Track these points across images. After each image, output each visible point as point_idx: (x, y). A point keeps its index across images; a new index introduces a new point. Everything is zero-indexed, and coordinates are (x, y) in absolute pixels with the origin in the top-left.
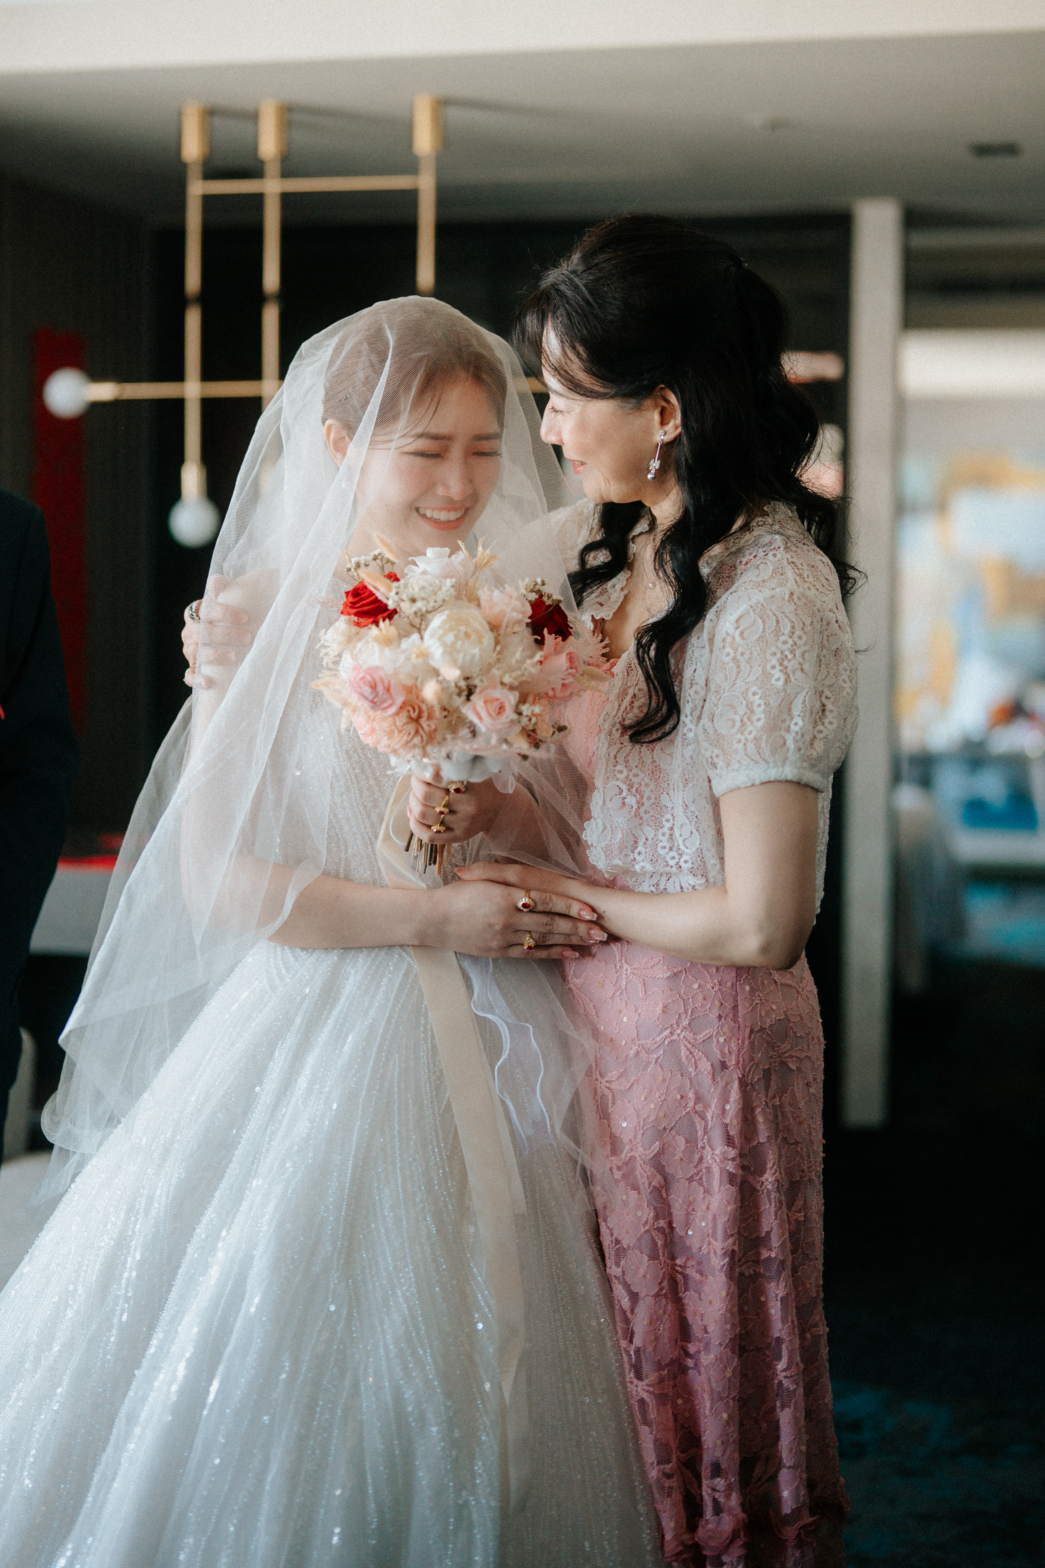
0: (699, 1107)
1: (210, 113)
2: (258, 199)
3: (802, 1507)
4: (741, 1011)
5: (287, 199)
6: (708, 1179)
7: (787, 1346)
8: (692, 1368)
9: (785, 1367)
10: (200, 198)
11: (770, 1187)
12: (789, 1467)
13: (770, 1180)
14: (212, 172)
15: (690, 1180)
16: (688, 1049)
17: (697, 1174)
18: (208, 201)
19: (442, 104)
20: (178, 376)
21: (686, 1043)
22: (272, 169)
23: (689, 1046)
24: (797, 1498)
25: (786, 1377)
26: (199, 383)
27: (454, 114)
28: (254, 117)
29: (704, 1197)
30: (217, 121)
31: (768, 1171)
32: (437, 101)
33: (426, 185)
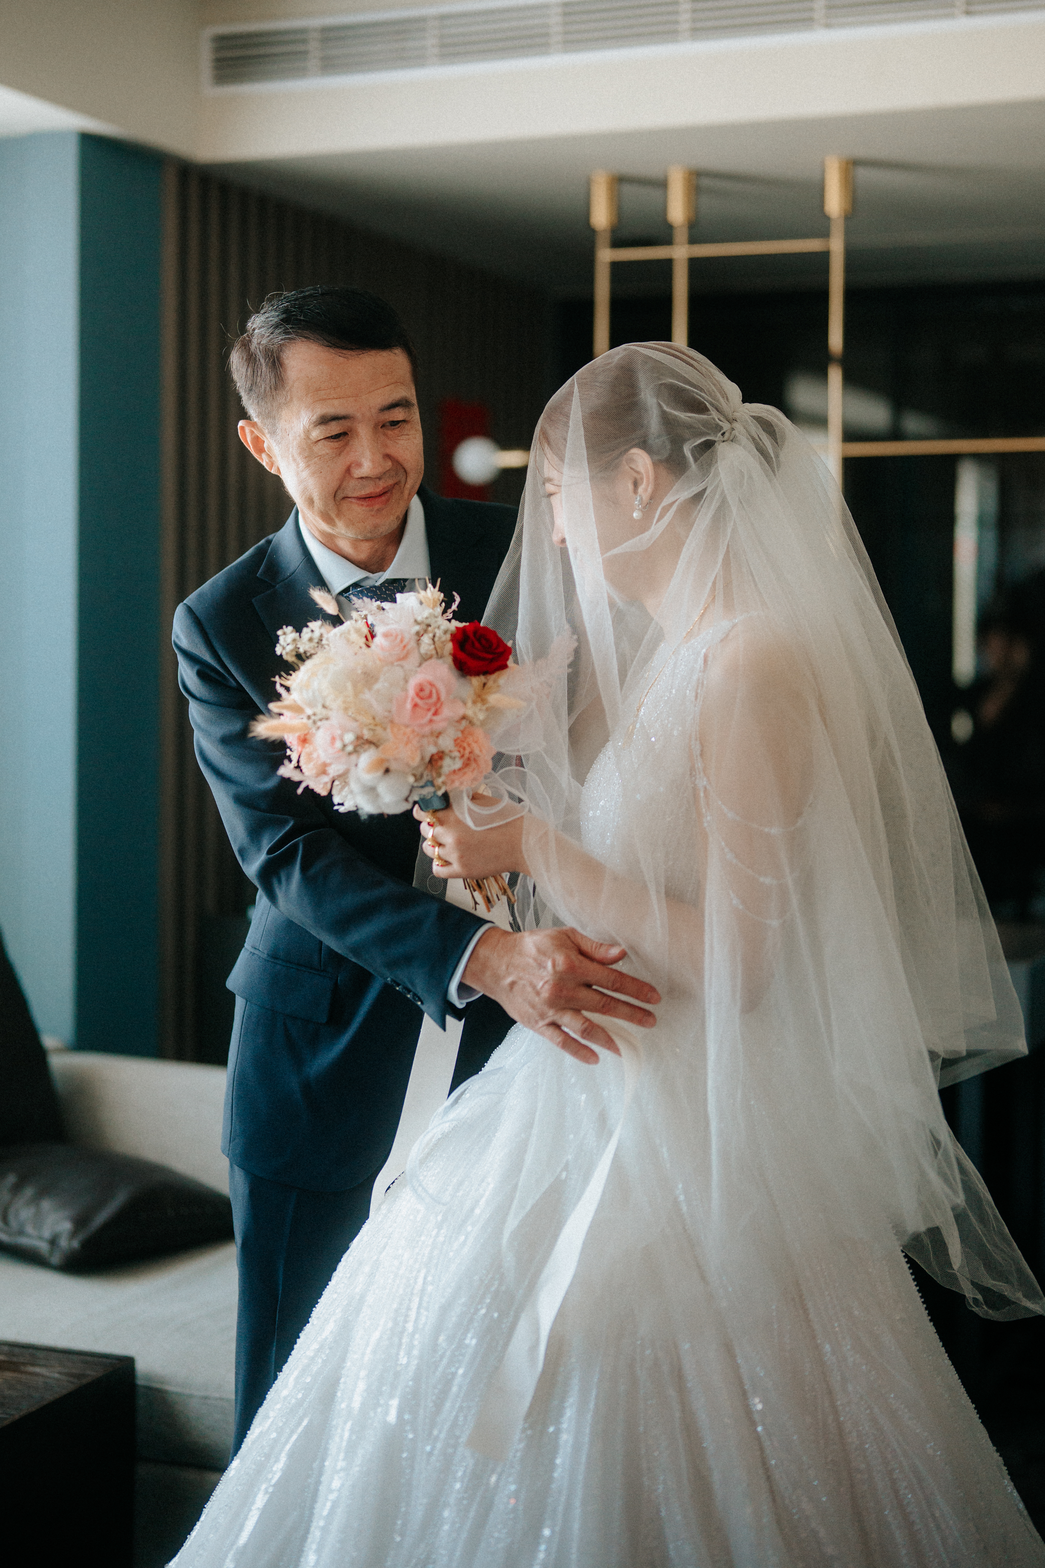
1: (619, 181)
2: (667, 265)
5: (694, 264)
10: (608, 266)
14: (618, 243)
18: (616, 267)
19: (852, 165)
22: (681, 235)
27: (863, 174)
28: (662, 184)
30: (627, 189)
32: (847, 163)
33: (836, 246)
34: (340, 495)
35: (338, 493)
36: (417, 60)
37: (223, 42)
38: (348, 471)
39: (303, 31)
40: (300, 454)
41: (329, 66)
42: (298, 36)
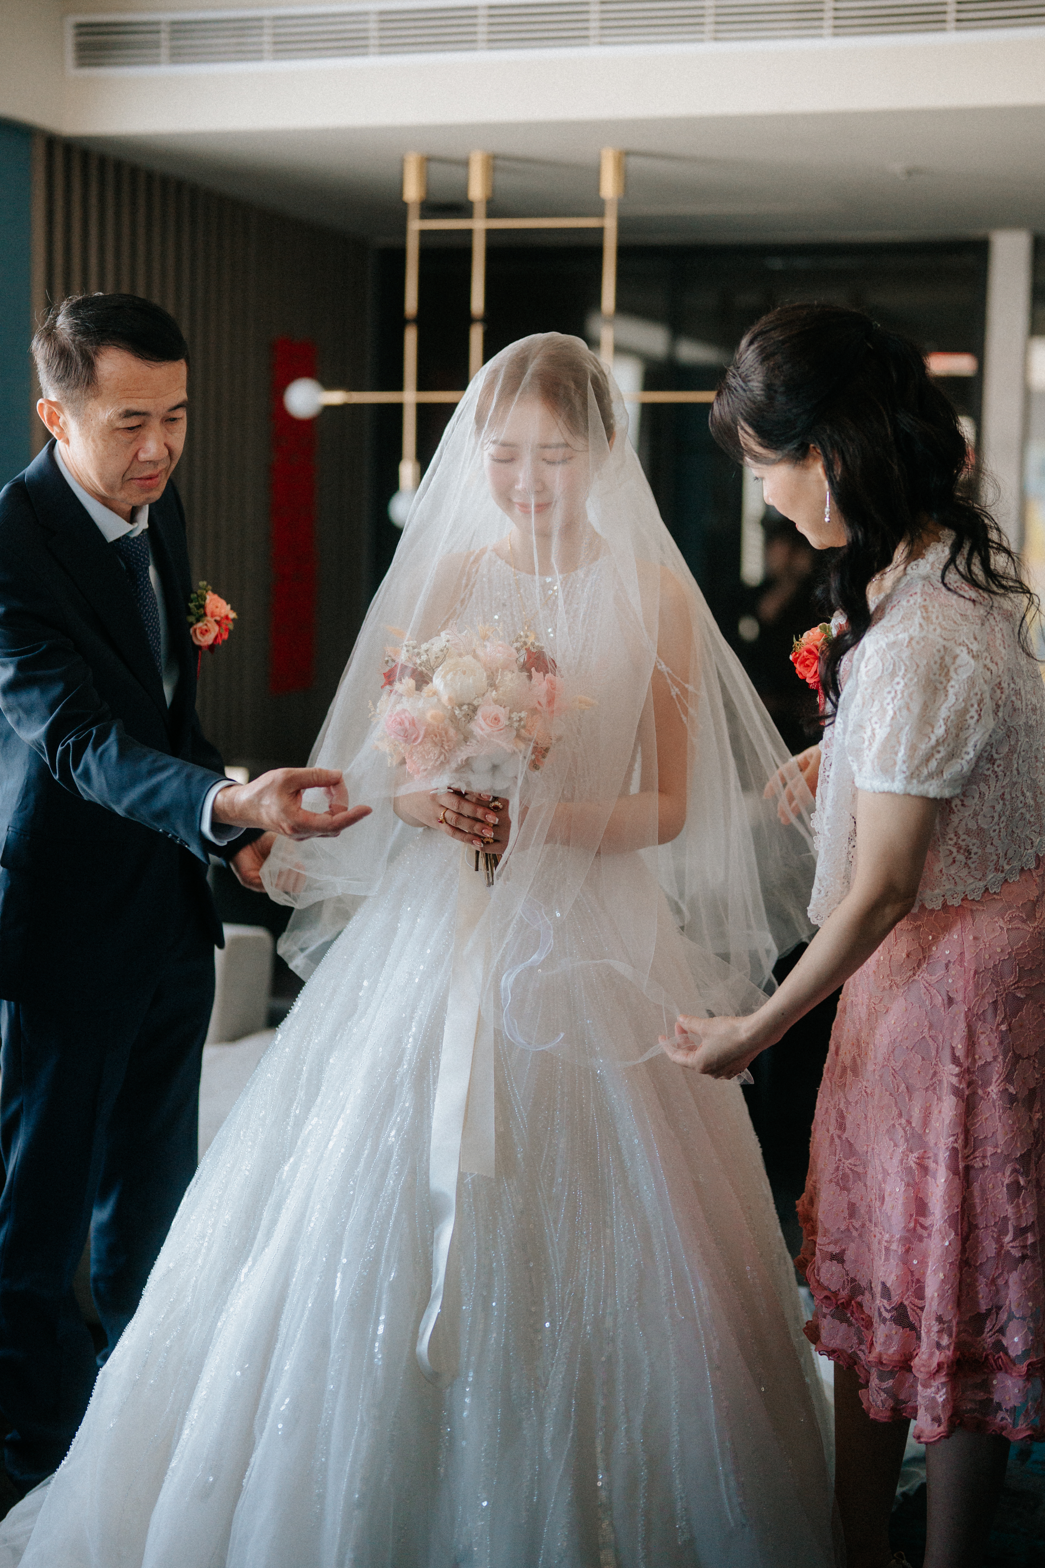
0: (933, 1033)
1: (427, 160)
2: (467, 235)
3: (1030, 1350)
4: (967, 956)
5: (489, 233)
6: (940, 1089)
7: (1012, 1223)
8: (926, 1237)
9: (1011, 1239)
10: (419, 233)
11: (995, 1096)
12: (1019, 1318)
13: (995, 1091)
14: (428, 212)
15: (927, 1089)
16: (925, 987)
17: (932, 1086)
18: (423, 233)
19: (624, 155)
20: (398, 386)
21: (925, 982)
22: (480, 209)
23: (927, 985)
24: (1025, 1342)
25: (1013, 1247)
26: (415, 392)
27: (634, 162)
28: (465, 164)
29: (937, 1104)
30: (433, 166)
31: (993, 1084)
32: (620, 153)
33: (610, 225)
34: (128, 476)
35: (127, 474)
36: (256, 55)
37: (83, 29)
38: (136, 455)
39: (158, 23)
40: (100, 437)
41: (177, 56)
42: (152, 28)
